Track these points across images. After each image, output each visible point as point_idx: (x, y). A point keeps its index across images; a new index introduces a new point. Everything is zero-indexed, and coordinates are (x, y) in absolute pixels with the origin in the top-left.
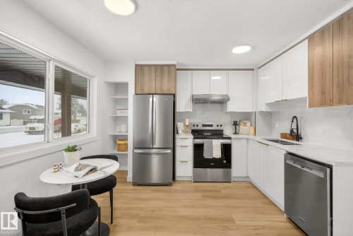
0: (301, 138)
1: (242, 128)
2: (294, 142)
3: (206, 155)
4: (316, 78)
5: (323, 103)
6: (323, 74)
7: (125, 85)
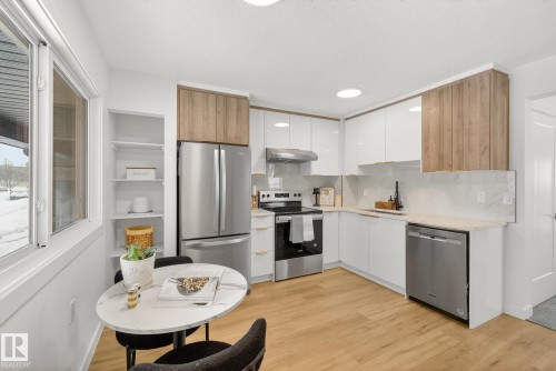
0: (402, 207)
1: (323, 198)
2: (394, 211)
3: (295, 239)
4: (431, 141)
5: (440, 167)
6: (440, 136)
7: (160, 121)
